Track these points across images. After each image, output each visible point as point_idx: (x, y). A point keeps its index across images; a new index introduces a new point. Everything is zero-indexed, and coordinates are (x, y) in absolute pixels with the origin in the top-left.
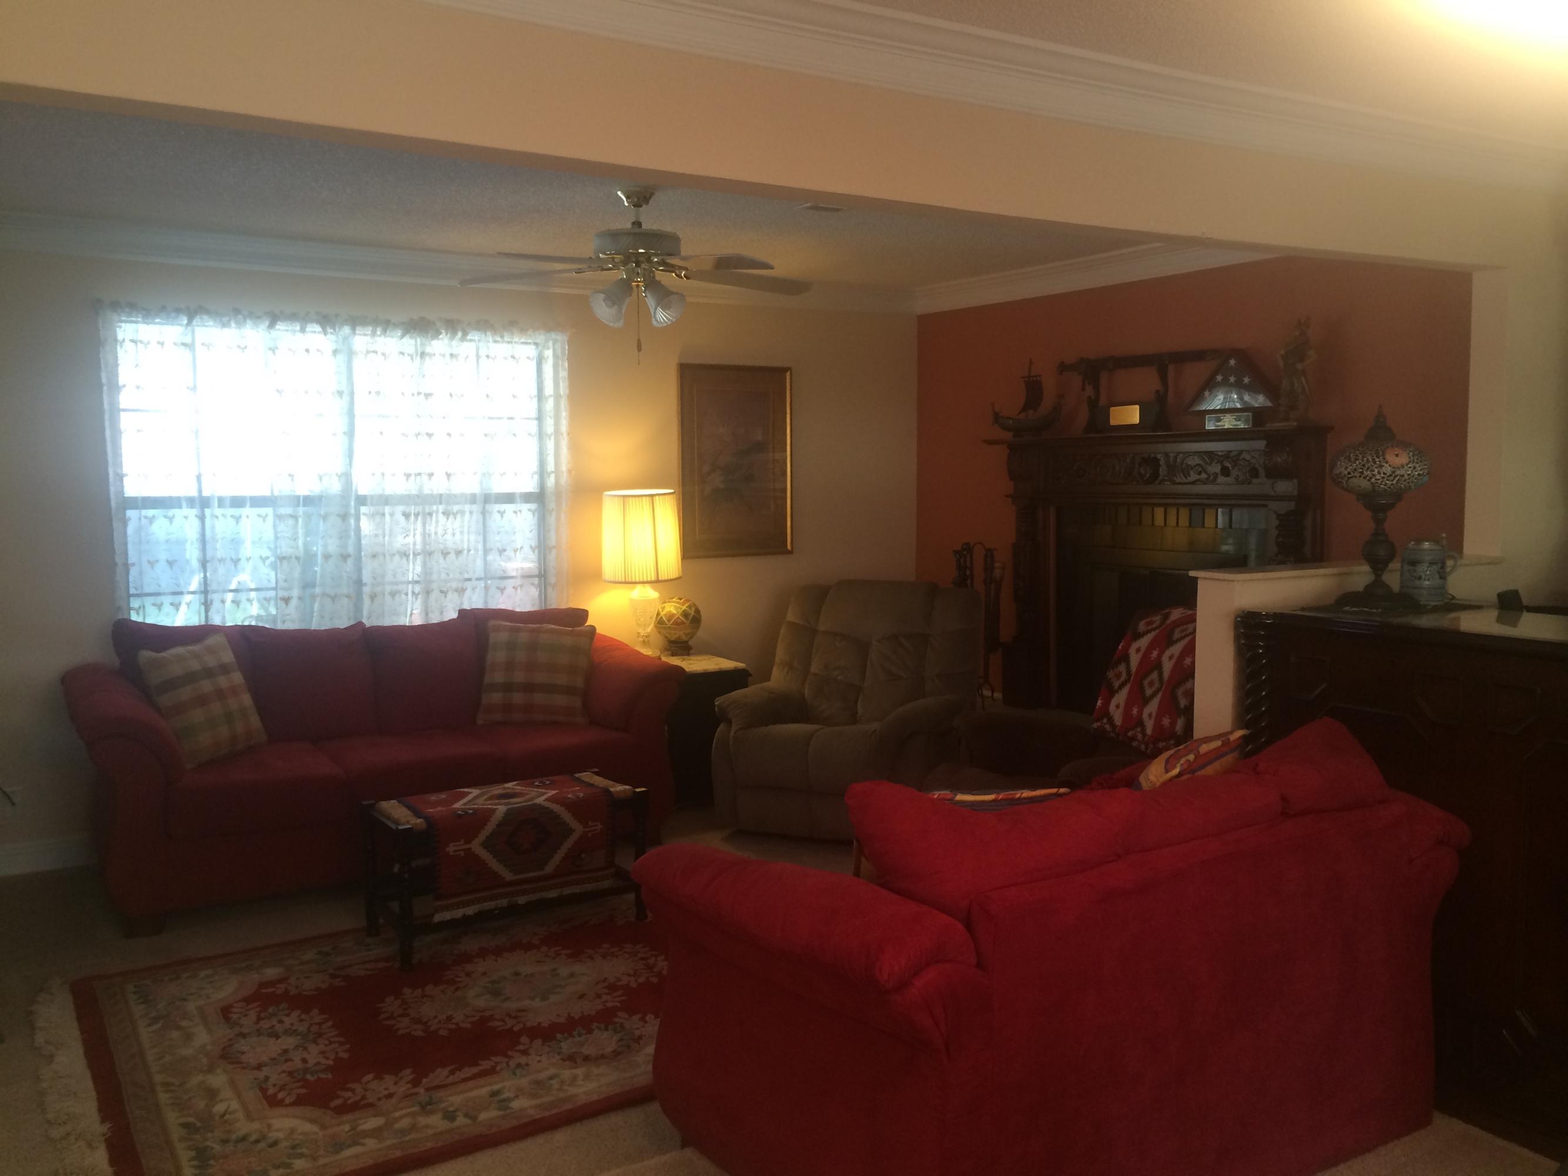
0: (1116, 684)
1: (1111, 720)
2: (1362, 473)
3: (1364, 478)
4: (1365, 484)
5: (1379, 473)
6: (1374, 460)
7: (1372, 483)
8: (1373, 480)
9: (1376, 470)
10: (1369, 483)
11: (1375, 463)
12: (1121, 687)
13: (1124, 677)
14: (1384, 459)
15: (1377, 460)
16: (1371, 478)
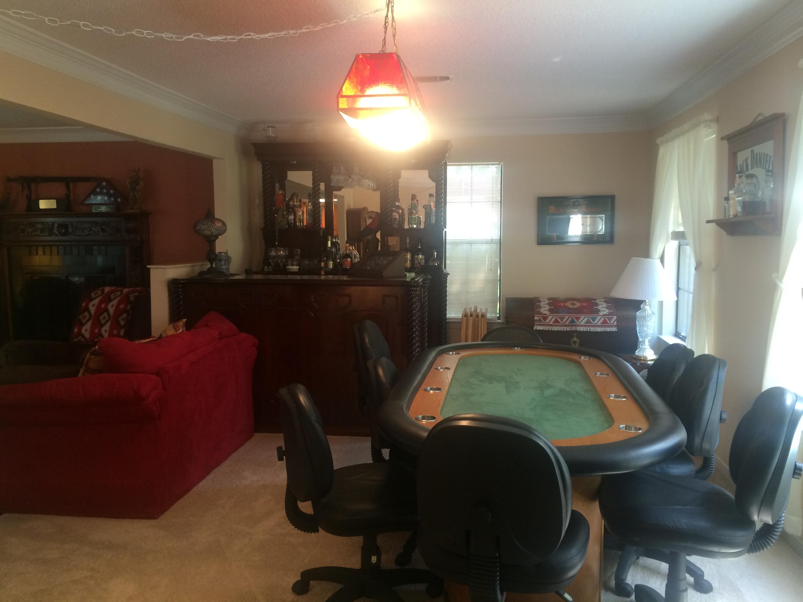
0: (84, 321)
1: (83, 336)
2: (208, 229)
3: (209, 231)
4: (208, 233)
5: (213, 229)
6: (211, 224)
7: (211, 233)
8: (212, 231)
9: (213, 228)
10: (210, 233)
11: (212, 225)
12: (87, 322)
13: (88, 317)
14: (215, 224)
15: (212, 224)
16: (211, 231)
